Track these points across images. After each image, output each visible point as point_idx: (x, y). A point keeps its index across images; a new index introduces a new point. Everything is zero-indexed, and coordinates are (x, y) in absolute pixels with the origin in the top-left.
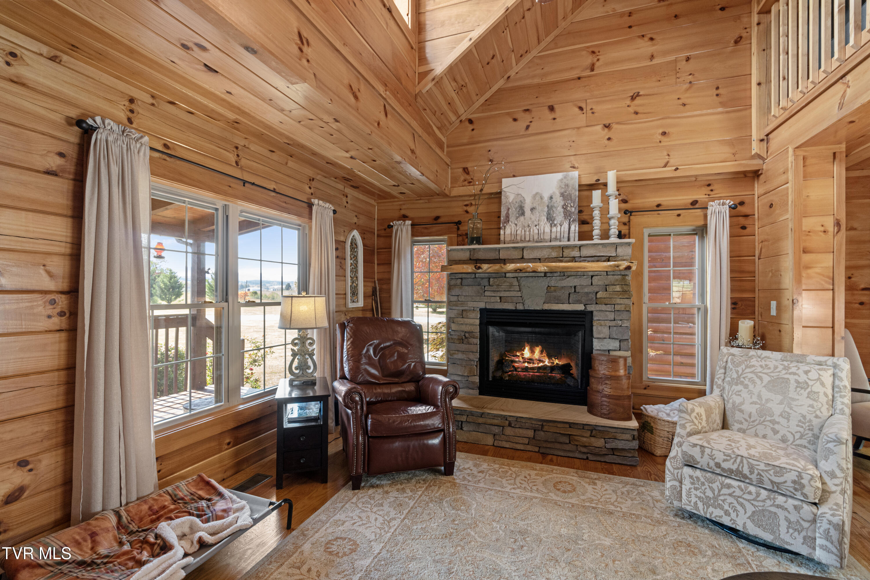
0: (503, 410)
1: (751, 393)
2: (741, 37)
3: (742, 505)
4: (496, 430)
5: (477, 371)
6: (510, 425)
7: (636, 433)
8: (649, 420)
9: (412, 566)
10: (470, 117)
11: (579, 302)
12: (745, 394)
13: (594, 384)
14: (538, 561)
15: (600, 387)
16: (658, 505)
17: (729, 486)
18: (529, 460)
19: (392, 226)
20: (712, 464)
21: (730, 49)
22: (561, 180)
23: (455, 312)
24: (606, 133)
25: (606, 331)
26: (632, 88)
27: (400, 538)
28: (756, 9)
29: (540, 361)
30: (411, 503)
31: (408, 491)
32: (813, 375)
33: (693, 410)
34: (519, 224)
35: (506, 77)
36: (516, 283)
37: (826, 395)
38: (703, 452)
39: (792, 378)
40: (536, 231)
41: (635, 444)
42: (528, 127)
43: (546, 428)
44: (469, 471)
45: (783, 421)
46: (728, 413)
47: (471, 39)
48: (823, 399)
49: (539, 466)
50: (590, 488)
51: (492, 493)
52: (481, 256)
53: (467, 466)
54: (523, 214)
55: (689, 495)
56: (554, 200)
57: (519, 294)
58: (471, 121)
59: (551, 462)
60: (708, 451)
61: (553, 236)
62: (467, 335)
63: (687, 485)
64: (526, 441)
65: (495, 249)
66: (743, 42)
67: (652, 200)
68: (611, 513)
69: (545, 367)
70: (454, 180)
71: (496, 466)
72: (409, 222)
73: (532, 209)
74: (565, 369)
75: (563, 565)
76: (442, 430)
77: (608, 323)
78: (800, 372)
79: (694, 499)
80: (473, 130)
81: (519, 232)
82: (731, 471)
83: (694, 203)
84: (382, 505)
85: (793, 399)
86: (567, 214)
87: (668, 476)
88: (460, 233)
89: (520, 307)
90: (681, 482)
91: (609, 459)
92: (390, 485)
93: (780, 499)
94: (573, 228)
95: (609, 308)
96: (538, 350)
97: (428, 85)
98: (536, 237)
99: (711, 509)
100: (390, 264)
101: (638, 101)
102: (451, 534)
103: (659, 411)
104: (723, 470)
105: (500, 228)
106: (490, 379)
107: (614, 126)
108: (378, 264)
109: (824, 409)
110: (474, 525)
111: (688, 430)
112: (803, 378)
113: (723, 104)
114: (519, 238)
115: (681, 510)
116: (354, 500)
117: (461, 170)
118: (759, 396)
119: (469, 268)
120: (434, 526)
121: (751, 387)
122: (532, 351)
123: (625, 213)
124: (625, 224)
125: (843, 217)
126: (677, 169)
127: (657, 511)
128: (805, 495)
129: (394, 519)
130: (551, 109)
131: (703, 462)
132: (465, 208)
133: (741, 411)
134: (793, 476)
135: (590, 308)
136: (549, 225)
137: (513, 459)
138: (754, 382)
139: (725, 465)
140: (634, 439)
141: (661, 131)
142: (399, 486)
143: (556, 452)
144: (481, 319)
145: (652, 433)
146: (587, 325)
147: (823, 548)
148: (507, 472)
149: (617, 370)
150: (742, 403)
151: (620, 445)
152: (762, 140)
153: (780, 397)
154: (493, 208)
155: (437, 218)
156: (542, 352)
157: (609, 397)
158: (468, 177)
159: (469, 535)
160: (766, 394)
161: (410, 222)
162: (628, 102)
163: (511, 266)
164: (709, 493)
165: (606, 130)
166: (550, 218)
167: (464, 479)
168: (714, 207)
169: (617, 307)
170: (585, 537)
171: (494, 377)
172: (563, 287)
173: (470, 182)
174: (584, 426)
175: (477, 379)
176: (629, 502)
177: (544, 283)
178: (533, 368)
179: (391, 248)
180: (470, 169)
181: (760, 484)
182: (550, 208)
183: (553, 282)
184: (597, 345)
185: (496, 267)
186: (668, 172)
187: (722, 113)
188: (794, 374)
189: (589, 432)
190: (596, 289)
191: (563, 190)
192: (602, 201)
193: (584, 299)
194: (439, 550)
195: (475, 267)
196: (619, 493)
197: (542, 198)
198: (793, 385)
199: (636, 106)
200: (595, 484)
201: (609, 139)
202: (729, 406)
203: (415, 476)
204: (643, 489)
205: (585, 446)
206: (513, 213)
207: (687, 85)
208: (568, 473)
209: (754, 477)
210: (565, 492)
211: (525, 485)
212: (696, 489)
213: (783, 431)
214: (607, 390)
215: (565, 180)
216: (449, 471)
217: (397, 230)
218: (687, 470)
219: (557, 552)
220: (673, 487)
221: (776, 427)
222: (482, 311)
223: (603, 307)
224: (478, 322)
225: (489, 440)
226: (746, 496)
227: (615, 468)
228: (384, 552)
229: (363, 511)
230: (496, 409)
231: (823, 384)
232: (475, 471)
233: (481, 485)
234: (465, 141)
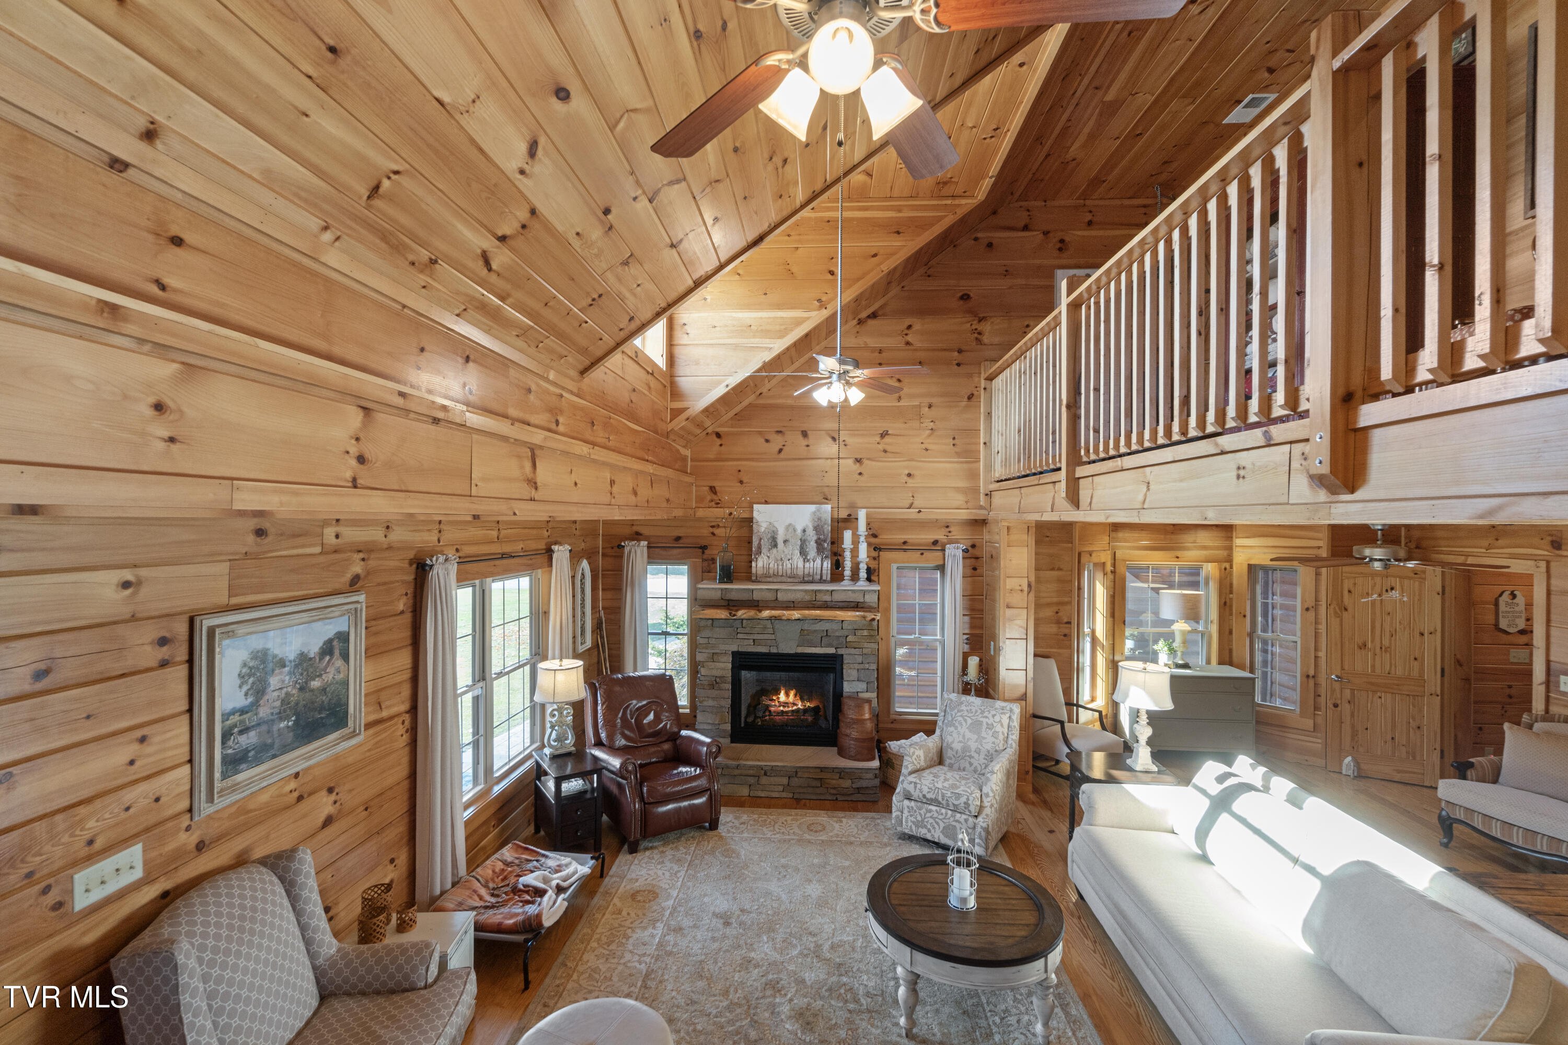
0: (759, 760)
1: (959, 733)
2: (973, 395)
3: (937, 823)
4: (752, 780)
5: (728, 718)
6: (765, 774)
7: (877, 772)
8: (891, 756)
9: (706, 900)
10: (718, 430)
11: (829, 645)
12: (955, 735)
13: (844, 729)
14: (797, 882)
15: (848, 731)
16: (888, 832)
17: (930, 811)
18: (784, 806)
19: (623, 547)
20: (921, 796)
21: (964, 404)
22: (814, 513)
23: (705, 655)
24: (856, 468)
25: (854, 674)
26: (882, 426)
27: (690, 884)
28: (983, 376)
29: (794, 704)
30: (689, 858)
31: (681, 848)
32: (997, 718)
33: (914, 753)
34: (772, 556)
35: (758, 393)
36: (769, 625)
37: (1003, 734)
38: (915, 787)
39: (985, 720)
40: (789, 566)
41: (877, 782)
42: (780, 451)
43: (799, 774)
44: (731, 824)
45: (976, 756)
46: (944, 751)
47: (727, 386)
48: (1001, 737)
49: (793, 812)
50: (837, 826)
51: (756, 840)
52: (734, 596)
53: (728, 820)
54: (776, 546)
55: (907, 822)
56: (807, 533)
57: (773, 637)
58: (718, 435)
59: (805, 807)
60: (919, 786)
61: (806, 572)
62: (718, 680)
63: (906, 813)
64: (781, 788)
65: (749, 590)
66: (974, 399)
67: (900, 537)
68: (851, 843)
69: (798, 710)
70: (700, 499)
71: (756, 816)
72: (644, 543)
73: (785, 542)
74: (816, 710)
75: (814, 882)
76: (709, 789)
77: (856, 666)
78: (990, 716)
79: (910, 824)
80: (721, 445)
81: (771, 565)
82: (932, 800)
83: (935, 543)
84: (663, 862)
85: (984, 738)
86: (820, 549)
87: (894, 809)
88: (705, 557)
89: (774, 650)
90: (902, 812)
91: (854, 798)
92: (664, 845)
93: (958, 815)
94: (825, 564)
95: (857, 651)
96: (792, 693)
97: (680, 422)
98: (789, 572)
99: (920, 829)
100: (620, 589)
101: (887, 439)
102: (729, 875)
103: (900, 747)
104: (927, 799)
105: (751, 562)
106: (743, 725)
107: (865, 462)
108: (603, 590)
109: (1001, 745)
110: (746, 866)
111: (910, 769)
112: (991, 721)
113: (958, 454)
114: (771, 572)
115: (904, 834)
116: (636, 862)
117: (707, 488)
118: (964, 736)
119: (722, 614)
120: (715, 871)
121: (959, 728)
122: (787, 695)
123: (875, 549)
124: (874, 559)
125: (1032, 579)
126: (920, 512)
127: (886, 837)
128: (970, 812)
129: (679, 871)
130: (805, 434)
131: (916, 794)
132: (712, 530)
133: (952, 749)
134: (963, 799)
135: (840, 652)
136: (802, 560)
137: (770, 807)
138: (961, 725)
139: (929, 796)
140: (876, 777)
141: (907, 472)
142: (671, 845)
143: (809, 797)
144: (733, 663)
145: (893, 769)
146: (838, 667)
147: (979, 845)
148: (766, 820)
149: (863, 715)
150: (953, 742)
151: (864, 784)
152: (987, 495)
153: (976, 736)
154: (744, 532)
155: (678, 539)
156: (795, 695)
157: (856, 740)
158: (715, 497)
159: (744, 874)
160: (968, 735)
161: (646, 543)
162: (878, 439)
163: (766, 613)
164: (919, 818)
165: (858, 464)
166: (803, 553)
167: (729, 831)
168: (950, 549)
169: (865, 651)
170: (831, 862)
171: (746, 722)
172: (815, 631)
173: (718, 504)
174: (833, 770)
175: (728, 727)
176: (867, 833)
177: (798, 626)
178: (787, 712)
179: (622, 570)
180: (717, 488)
181: (947, 807)
182: (803, 542)
183: (806, 626)
184: (847, 688)
185: (751, 613)
186: (912, 514)
187: (957, 462)
188: (986, 717)
189: (838, 775)
190: (846, 634)
191: (816, 524)
192: (853, 544)
193: (835, 643)
194: (723, 887)
195: (730, 614)
196: (860, 827)
197: (795, 530)
198: (985, 726)
199: (886, 444)
200: (841, 822)
201: (860, 474)
202: (945, 745)
203: (682, 835)
204: (879, 821)
205: (835, 788)
206: (765, 544)
207: (928, 432)
208: (819, 815)
209: (944, 802)
210: (816, 832)
211: (783, 830)
212: (911, 816)
213: (975, 764)
214: (854, 734)
215: (818, 513)
216: (714, 825)
217: (630, 552)
218: (906, 802)
219: (810, 876)
220: (897, 817)
221: (972, 760)
222: (734, 654)
223: (853, 651)
224: (730, 666)
225: (745, 791)
226: (940, 817)
227: (860, 805)
228: (681, 895)
229: (649, 870)
230: (752, 760)
231: (1002, 725)
232: (737, 823)
233: (745, 835)
234: (712, 456)
